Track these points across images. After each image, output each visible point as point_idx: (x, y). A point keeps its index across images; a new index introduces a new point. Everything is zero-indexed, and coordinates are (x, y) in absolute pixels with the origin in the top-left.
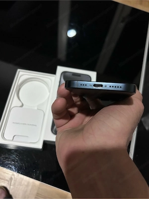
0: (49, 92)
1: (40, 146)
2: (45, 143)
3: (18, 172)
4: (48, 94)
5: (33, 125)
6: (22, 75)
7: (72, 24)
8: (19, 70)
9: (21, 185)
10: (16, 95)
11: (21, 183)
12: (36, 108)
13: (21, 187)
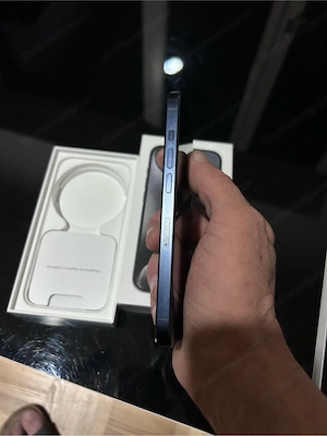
0: (127, 195)
1: (108, 317)
2: (121, 311)
3: (63, 377)
4: (125, 198)
5: (92, 270)
6: (64, 158)
7: (173, 39)
8: (56, 148)
9: (74, 402)
10: (52, 209)
11: (75, 396)
12: (98, 233)
13: (75, 406)
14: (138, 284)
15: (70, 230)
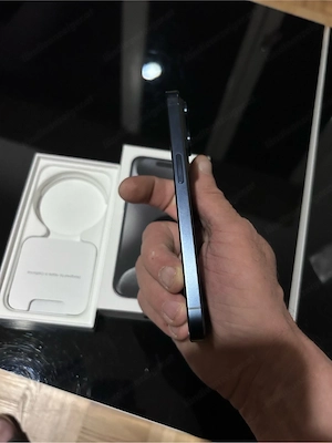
0: (107, 202)
1: (88, 322)
2: (101, 316)
3: (42, 381)
4: (105, 206)
5: (72, 276)
6: (46, 165)
8: (38, 155)
9: (45, 411)
10: (32, 215)
11: (47, 405)
12: (78, 239)
13: (47, 415)
14: (119, 290)
15: (50, 237)
